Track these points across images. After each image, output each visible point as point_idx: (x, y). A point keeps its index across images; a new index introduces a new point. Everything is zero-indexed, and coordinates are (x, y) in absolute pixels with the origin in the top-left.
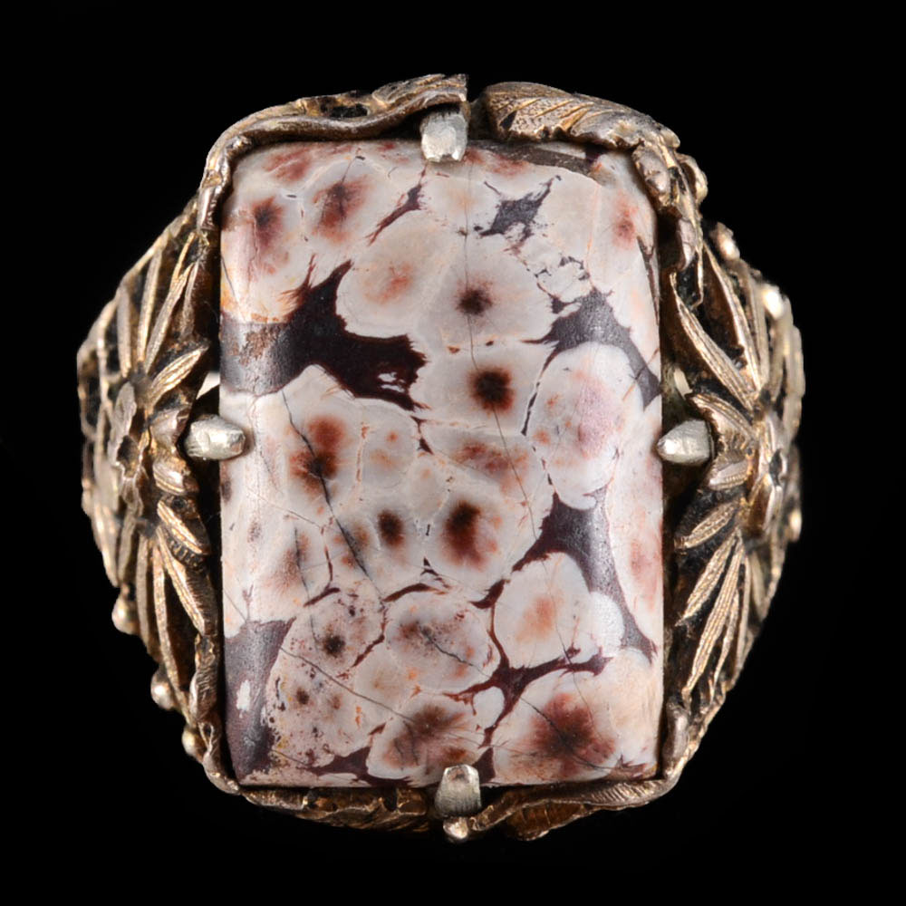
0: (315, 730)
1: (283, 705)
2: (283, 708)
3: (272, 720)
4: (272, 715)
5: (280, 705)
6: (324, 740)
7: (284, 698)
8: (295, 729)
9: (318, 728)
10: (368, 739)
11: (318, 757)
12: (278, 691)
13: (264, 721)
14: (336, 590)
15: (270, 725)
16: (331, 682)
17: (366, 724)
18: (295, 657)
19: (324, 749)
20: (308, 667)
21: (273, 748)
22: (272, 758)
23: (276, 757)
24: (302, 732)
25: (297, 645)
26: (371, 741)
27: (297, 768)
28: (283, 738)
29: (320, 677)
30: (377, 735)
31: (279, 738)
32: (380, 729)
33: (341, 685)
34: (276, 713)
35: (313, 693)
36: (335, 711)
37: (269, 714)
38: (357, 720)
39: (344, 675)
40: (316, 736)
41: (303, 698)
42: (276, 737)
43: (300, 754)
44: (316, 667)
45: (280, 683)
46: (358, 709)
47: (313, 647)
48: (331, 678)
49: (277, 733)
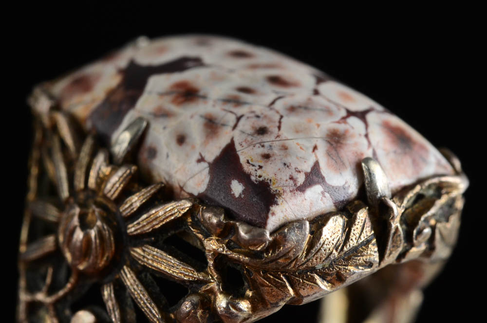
0: (285, 164)
1: (259, 166)
2: (261, 167)
3: (260, 177)
4: (258, 174)
5: (258, 167)
6: (293, 166)
7: (257, 164)
8: (275, 171)
9: (286, 162)
10: (314, 155)
11: (297, 178)
12: (252, 164)
13: (256, 181)
14: (242, 116)
15: (261, 179)
16: (274, 142)
17: (307, 148)
18: (247, 148)
19: (297, 171)
20: (258, 145)
21: (271, 187)
22: (275, 193)
23: (276, 190)
24: (279, 169)
25: (244, 144)
26: (316, 156)
27: (291, 191)
28: (272, 179)
29: (266, 144)
30: (316, 151)
31: (270, 180)
32: (315, 148)
33: (280, 140)
34: (259, 172)
35: (270, 151)
36: (287, 151)
37: (256, 176)
38: (301, 148)
39: (278, 136)
40: (288, 166)
41: (267, 157)
42: (269, 181)
43: (287, 180)
44: (262, 142)
45: (250, 161)
46: (298, 144)
47: (252, 138)
48: (273, 141)
49: (268, 180)
